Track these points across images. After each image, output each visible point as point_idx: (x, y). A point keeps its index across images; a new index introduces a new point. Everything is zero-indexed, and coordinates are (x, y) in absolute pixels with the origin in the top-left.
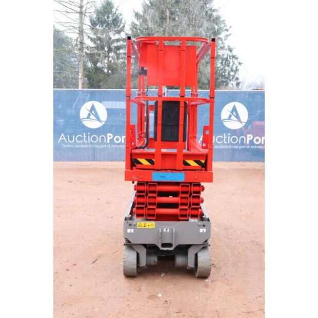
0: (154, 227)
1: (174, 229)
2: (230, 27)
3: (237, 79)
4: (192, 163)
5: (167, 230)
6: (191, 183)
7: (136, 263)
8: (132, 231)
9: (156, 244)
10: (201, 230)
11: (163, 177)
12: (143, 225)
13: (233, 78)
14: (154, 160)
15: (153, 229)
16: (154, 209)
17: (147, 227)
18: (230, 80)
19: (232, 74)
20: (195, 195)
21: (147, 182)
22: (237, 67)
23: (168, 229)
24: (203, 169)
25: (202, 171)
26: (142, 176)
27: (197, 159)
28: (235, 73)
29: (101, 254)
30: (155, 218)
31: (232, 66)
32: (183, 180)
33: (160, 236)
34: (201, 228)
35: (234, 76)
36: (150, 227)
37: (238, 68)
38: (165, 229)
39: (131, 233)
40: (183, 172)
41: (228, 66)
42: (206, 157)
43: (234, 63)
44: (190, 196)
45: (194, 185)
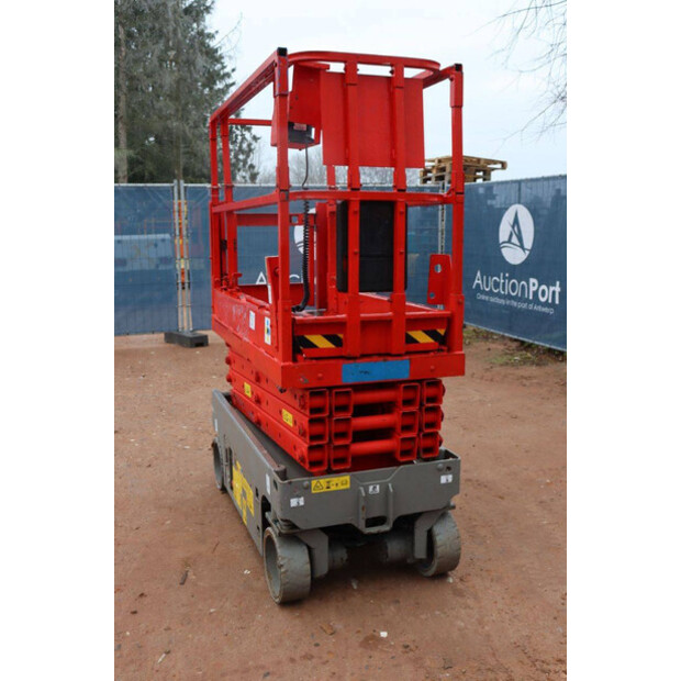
0: (348, 486)
1: (390, 485)
2: (233, 70)
3: (252, 167)
4: (421, 337)
5: (375, 488)
6: (420, 381)
7: (309, 572)
8: (302, 501)
9: (353, 523)
10: (443, 479)
11: (366, 372)
12: (325, 485)
13: (244, 165)
14: (341, 336)
15: (347, 490)
16: (347, 447)
17: (333, 488)
18: (239, 170)
19: (241, 157)
20: (431, 405)
21: (330, 388)
22: (249, 145)
23: (378, 487)
24: (443, 347)
25: (442, 354)
26: (320, 375)
27: (430, 328)
28: (248, 156)
29: (188, 558)
30: (348, 467)
31: (242, 142)
32: (406, 376)
33: (362, 503)
34: (444, 474)
35: (245, 162)
36: (341, 487)
37: (252, 147)
38: (371, 488)
39: (298, 507)
40: (407, 357)
41: (234, 142)
42: (449, 321)
43: (244, 138)
44: (420, 409)
45: (429, 384)
